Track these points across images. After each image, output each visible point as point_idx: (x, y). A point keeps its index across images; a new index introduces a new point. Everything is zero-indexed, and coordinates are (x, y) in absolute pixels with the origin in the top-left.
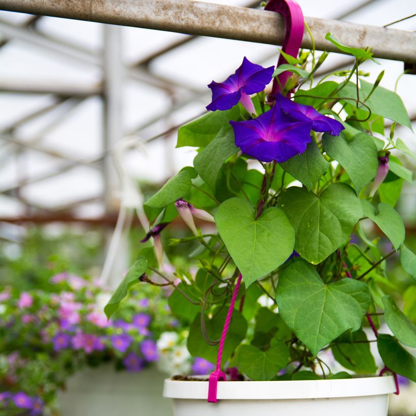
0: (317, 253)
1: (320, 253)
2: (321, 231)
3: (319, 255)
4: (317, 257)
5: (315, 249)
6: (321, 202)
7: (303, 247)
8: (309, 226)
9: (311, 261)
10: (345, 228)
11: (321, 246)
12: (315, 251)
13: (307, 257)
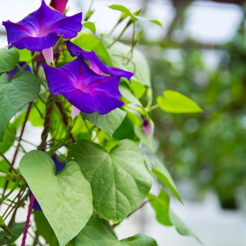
0: (115, 211)
1: (118, 212)
2: (118, 188)
3: (117, 213)
4: (115, 216)
5: (113, 207)
6: (112, 158)
7: (98, 203)
8: (103, 182)
9: (110, 219)
10: (141, 187)
11: (120, 204)
12: (113, 209)
13: (104, 214)
